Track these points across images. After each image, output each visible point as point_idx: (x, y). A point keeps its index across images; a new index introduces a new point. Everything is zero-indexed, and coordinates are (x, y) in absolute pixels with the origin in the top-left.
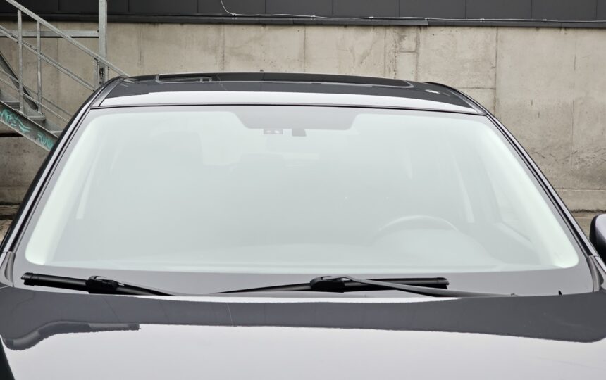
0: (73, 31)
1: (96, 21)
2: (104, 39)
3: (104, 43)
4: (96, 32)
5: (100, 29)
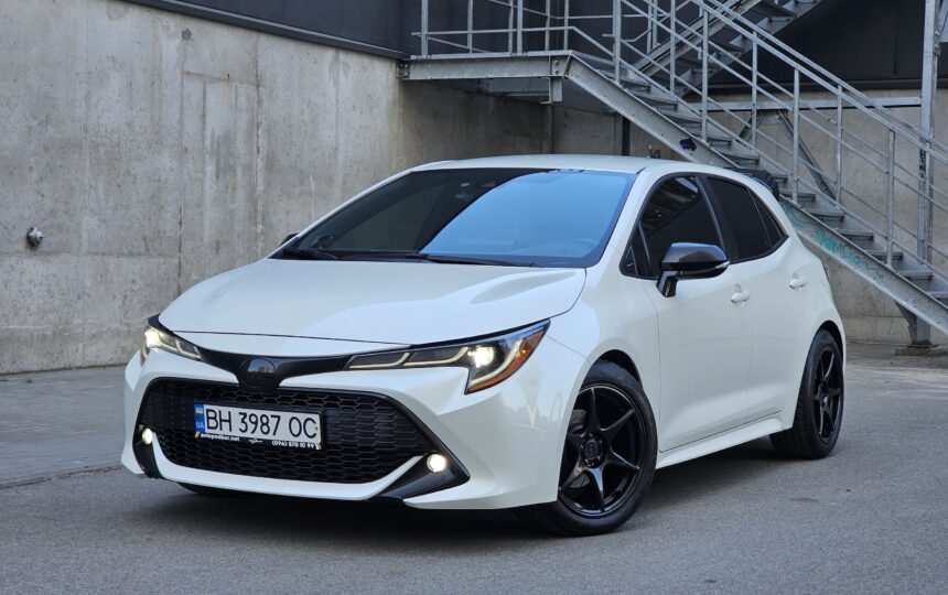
0: (888, 99)
1: (918, 87)
2: (928, 107)
3: (928, 113)
4: (919, 99)
5: (923, 94)
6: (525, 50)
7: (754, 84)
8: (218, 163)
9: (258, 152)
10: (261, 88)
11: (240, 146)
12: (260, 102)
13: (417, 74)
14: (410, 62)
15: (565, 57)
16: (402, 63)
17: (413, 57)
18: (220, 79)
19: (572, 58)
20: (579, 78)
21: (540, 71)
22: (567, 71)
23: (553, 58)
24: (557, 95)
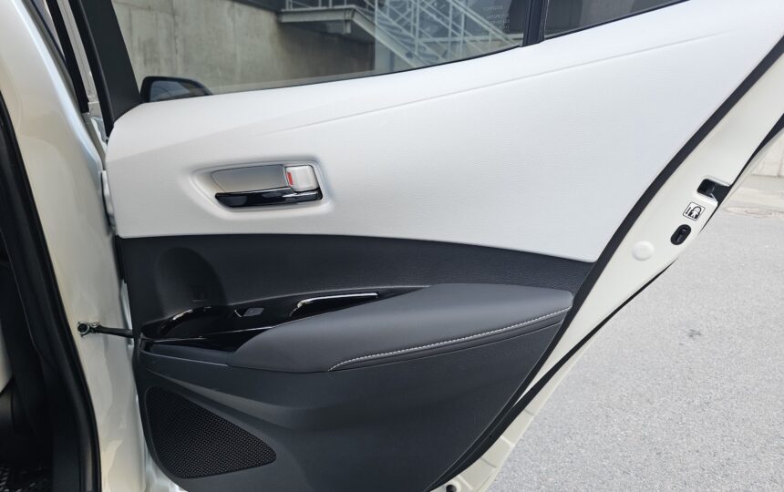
6: (334, 4)
7: (450, 28)
8: (145, 55)
9: (177, 52)
10: (176, 17)
11: (162, 47)
12: (176, 24)
13: (285, 19)
14: (282, 13)
15: (350, 9)
16: (278, 13)
17: (283, 10)
18: (142, 8)
19: (355, 10)
20: (358, 21)
21: (340, 17)
22: (353, 16)
23: (346, 9)
24: (348, 30)
